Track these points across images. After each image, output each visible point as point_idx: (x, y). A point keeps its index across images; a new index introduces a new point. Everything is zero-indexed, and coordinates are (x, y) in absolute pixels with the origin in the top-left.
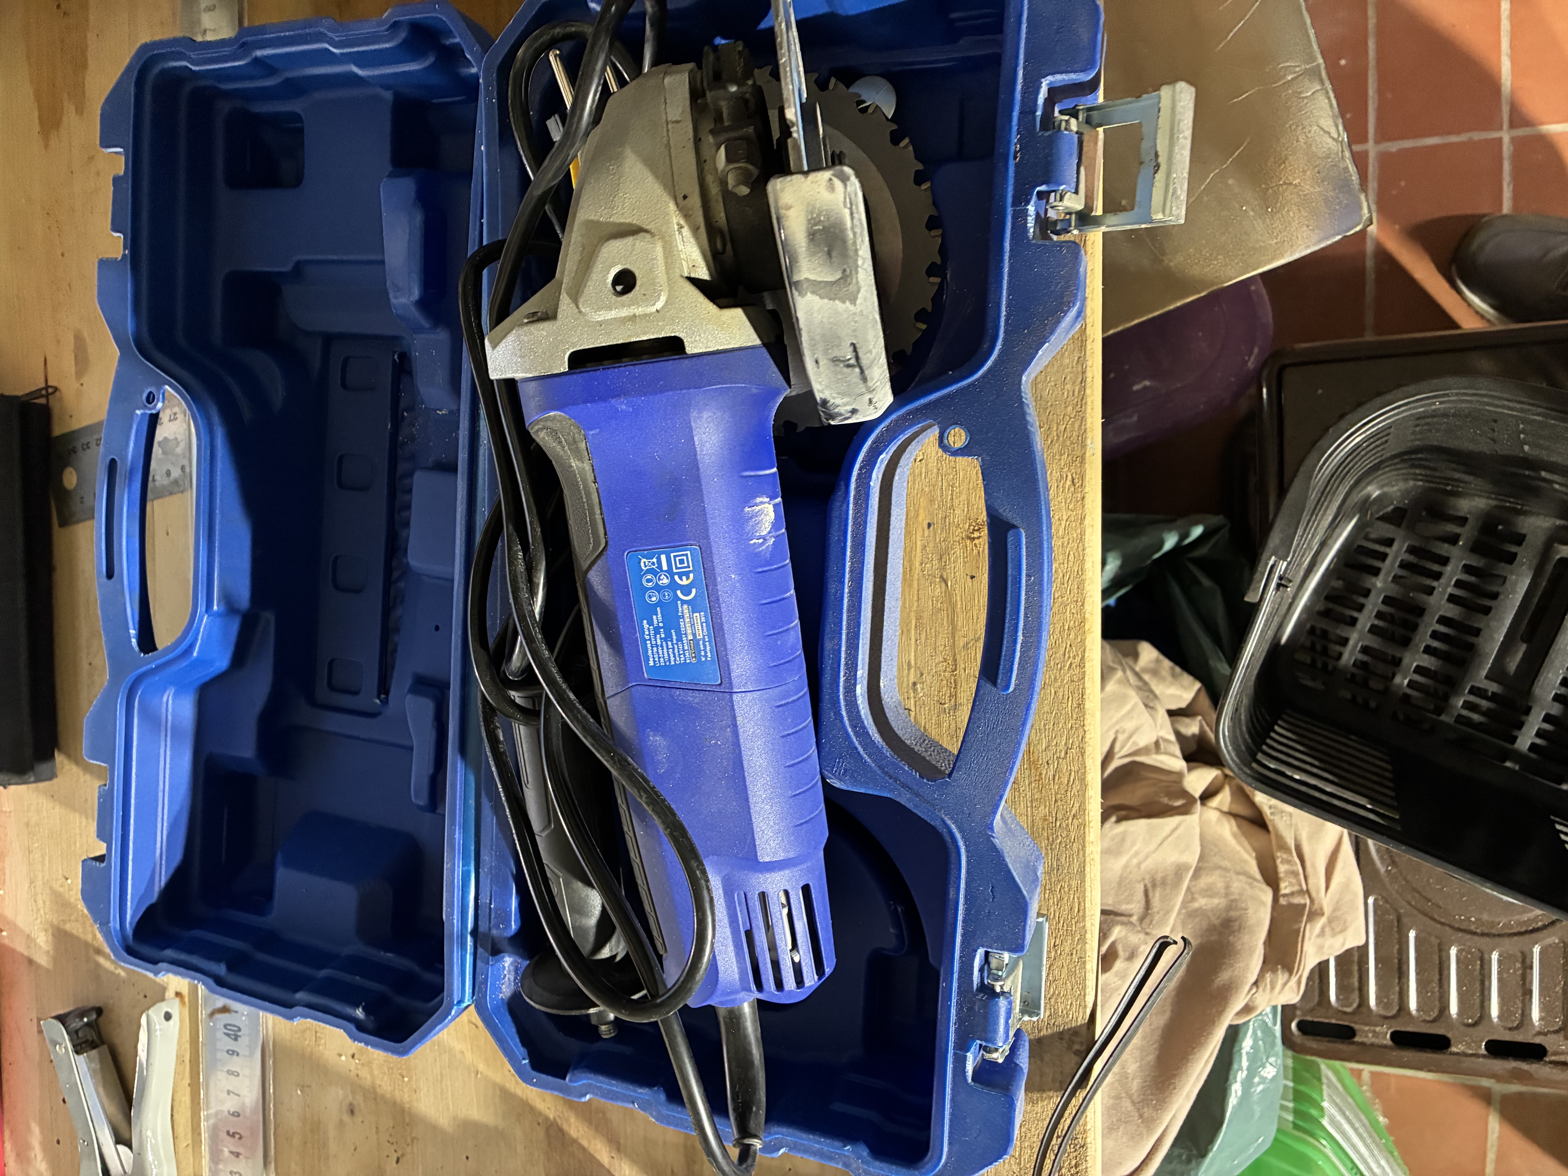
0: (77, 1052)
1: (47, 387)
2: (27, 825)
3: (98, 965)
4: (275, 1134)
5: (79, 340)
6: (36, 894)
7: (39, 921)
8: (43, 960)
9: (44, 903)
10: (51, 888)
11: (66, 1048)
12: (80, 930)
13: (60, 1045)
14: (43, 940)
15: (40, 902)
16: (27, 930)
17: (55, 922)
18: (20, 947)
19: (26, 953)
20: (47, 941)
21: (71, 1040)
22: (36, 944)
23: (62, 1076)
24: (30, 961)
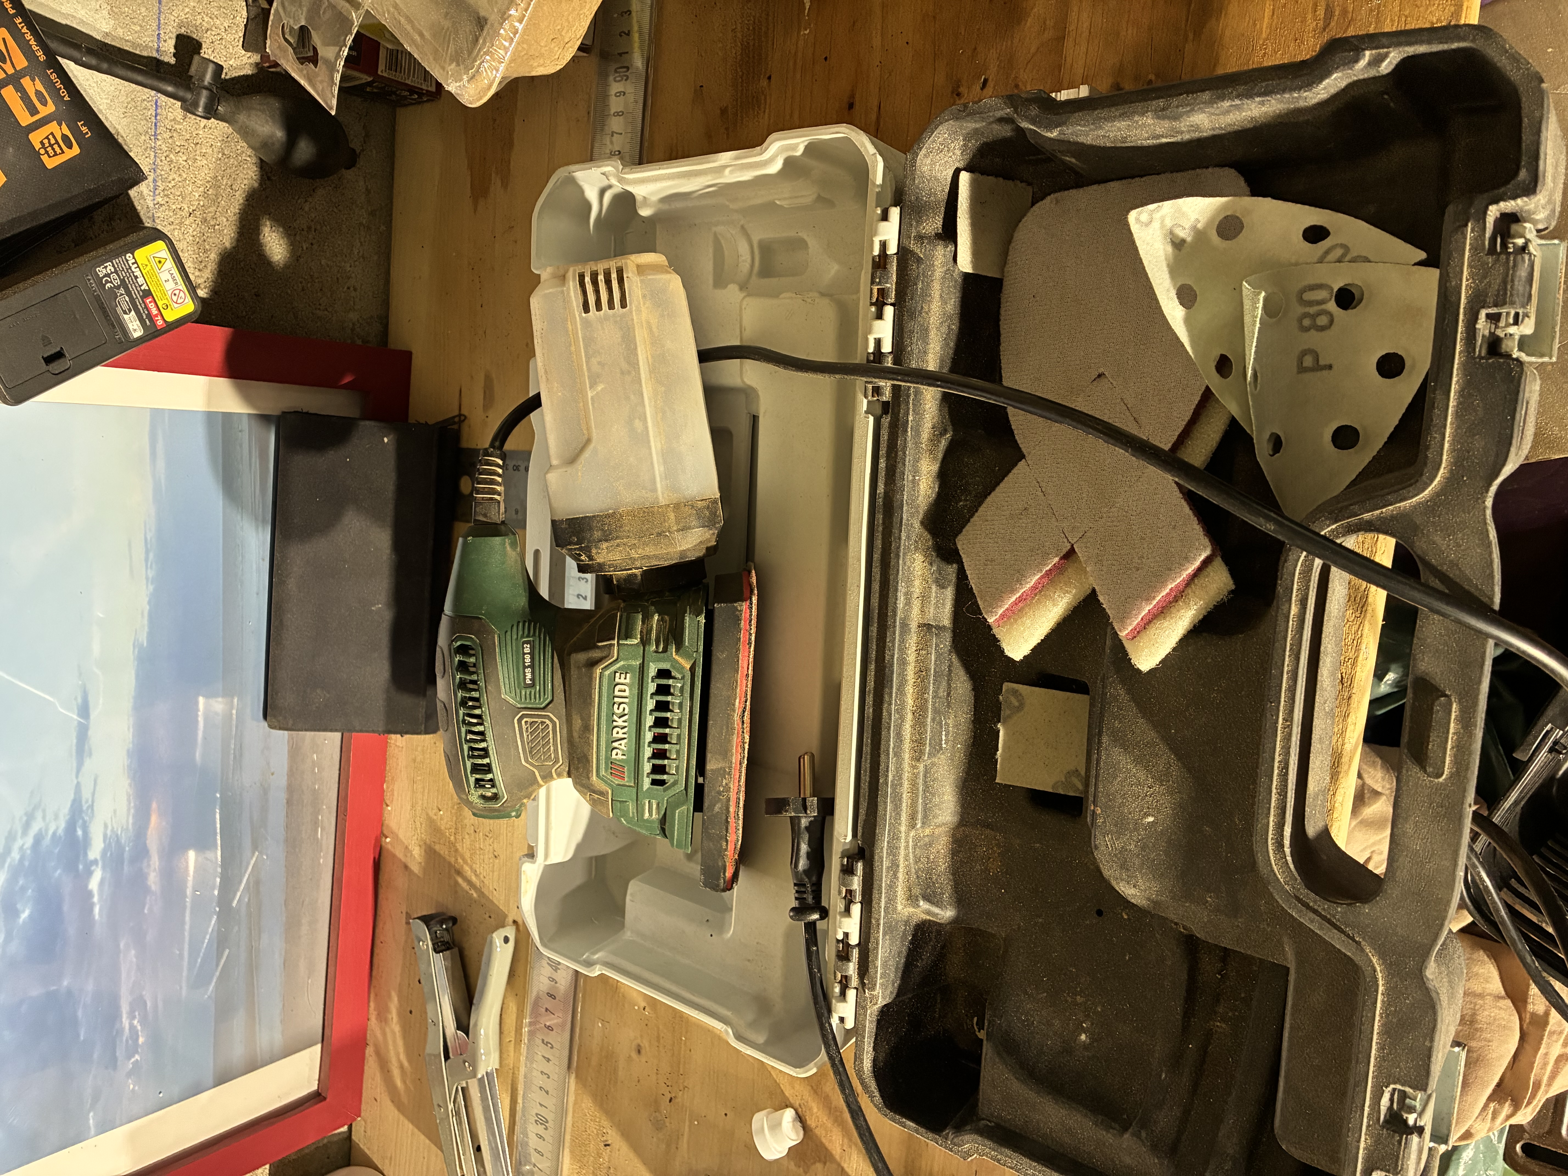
0: (436, 951)
1: (460, 415)
2: (414, 760)
3: (456, 883)
4: (578, 1052)
5: (488, 379)
6: (415, 816)
7: (415, 838)
8: (415, 868)
9: (421, 824)
10: (427, 815)
11: (427, 945)
12: (447, 853)
13: (423, 942)
14: (417, 852)
15: (418, 824)
16: (406, 843)
17: (428, 842)
18: (399, 854)
19: (403, 859)
20: (420, 855)
21: (432, 940)
22: (412, 855)
23: (423, 967)
24: (406, 867)
